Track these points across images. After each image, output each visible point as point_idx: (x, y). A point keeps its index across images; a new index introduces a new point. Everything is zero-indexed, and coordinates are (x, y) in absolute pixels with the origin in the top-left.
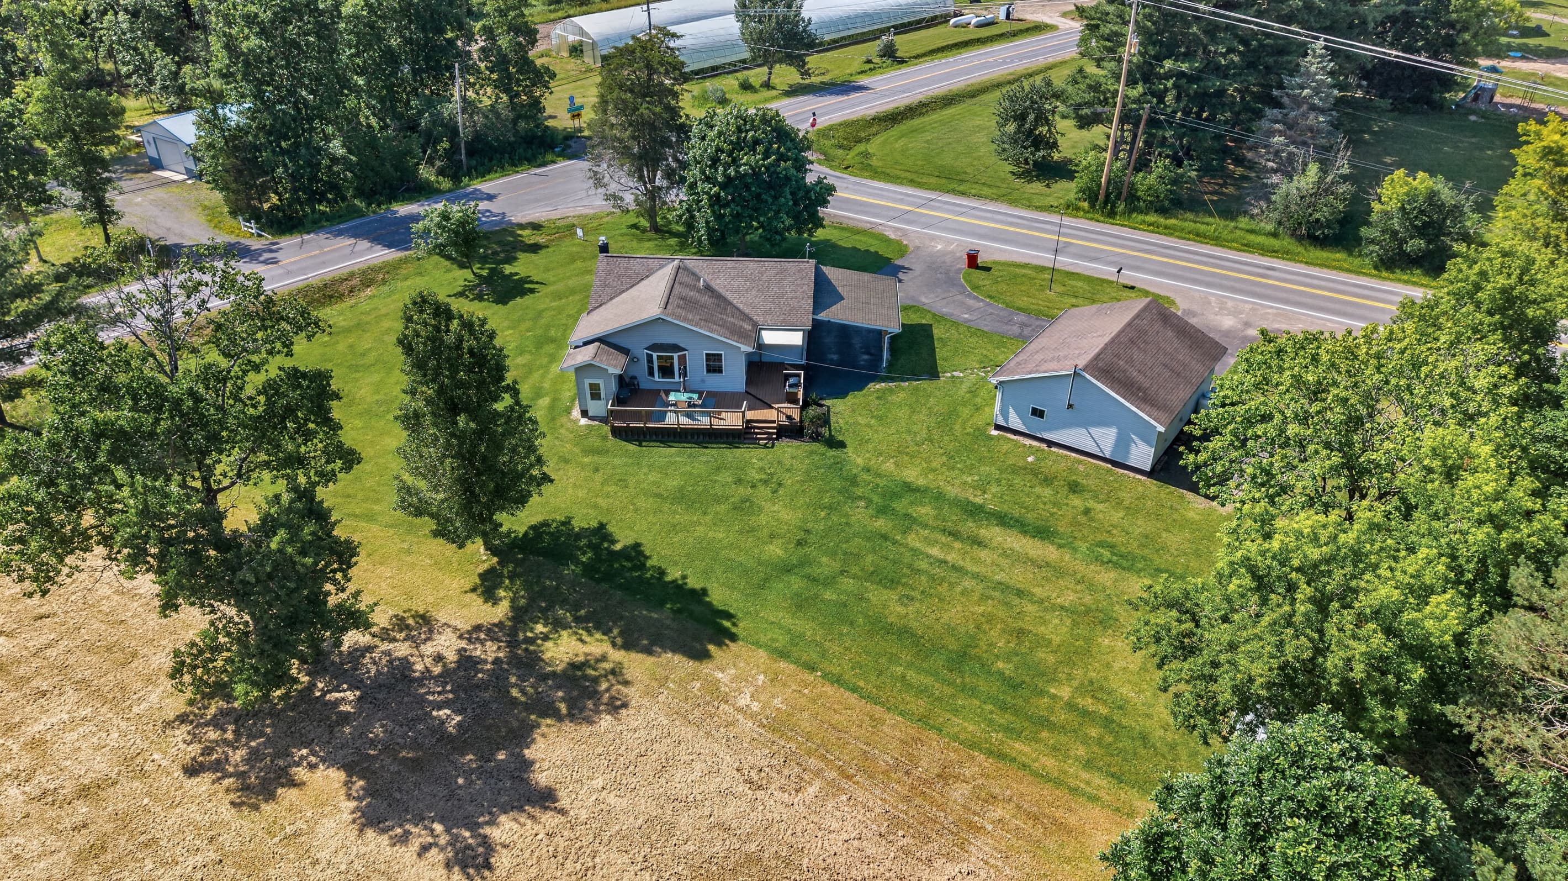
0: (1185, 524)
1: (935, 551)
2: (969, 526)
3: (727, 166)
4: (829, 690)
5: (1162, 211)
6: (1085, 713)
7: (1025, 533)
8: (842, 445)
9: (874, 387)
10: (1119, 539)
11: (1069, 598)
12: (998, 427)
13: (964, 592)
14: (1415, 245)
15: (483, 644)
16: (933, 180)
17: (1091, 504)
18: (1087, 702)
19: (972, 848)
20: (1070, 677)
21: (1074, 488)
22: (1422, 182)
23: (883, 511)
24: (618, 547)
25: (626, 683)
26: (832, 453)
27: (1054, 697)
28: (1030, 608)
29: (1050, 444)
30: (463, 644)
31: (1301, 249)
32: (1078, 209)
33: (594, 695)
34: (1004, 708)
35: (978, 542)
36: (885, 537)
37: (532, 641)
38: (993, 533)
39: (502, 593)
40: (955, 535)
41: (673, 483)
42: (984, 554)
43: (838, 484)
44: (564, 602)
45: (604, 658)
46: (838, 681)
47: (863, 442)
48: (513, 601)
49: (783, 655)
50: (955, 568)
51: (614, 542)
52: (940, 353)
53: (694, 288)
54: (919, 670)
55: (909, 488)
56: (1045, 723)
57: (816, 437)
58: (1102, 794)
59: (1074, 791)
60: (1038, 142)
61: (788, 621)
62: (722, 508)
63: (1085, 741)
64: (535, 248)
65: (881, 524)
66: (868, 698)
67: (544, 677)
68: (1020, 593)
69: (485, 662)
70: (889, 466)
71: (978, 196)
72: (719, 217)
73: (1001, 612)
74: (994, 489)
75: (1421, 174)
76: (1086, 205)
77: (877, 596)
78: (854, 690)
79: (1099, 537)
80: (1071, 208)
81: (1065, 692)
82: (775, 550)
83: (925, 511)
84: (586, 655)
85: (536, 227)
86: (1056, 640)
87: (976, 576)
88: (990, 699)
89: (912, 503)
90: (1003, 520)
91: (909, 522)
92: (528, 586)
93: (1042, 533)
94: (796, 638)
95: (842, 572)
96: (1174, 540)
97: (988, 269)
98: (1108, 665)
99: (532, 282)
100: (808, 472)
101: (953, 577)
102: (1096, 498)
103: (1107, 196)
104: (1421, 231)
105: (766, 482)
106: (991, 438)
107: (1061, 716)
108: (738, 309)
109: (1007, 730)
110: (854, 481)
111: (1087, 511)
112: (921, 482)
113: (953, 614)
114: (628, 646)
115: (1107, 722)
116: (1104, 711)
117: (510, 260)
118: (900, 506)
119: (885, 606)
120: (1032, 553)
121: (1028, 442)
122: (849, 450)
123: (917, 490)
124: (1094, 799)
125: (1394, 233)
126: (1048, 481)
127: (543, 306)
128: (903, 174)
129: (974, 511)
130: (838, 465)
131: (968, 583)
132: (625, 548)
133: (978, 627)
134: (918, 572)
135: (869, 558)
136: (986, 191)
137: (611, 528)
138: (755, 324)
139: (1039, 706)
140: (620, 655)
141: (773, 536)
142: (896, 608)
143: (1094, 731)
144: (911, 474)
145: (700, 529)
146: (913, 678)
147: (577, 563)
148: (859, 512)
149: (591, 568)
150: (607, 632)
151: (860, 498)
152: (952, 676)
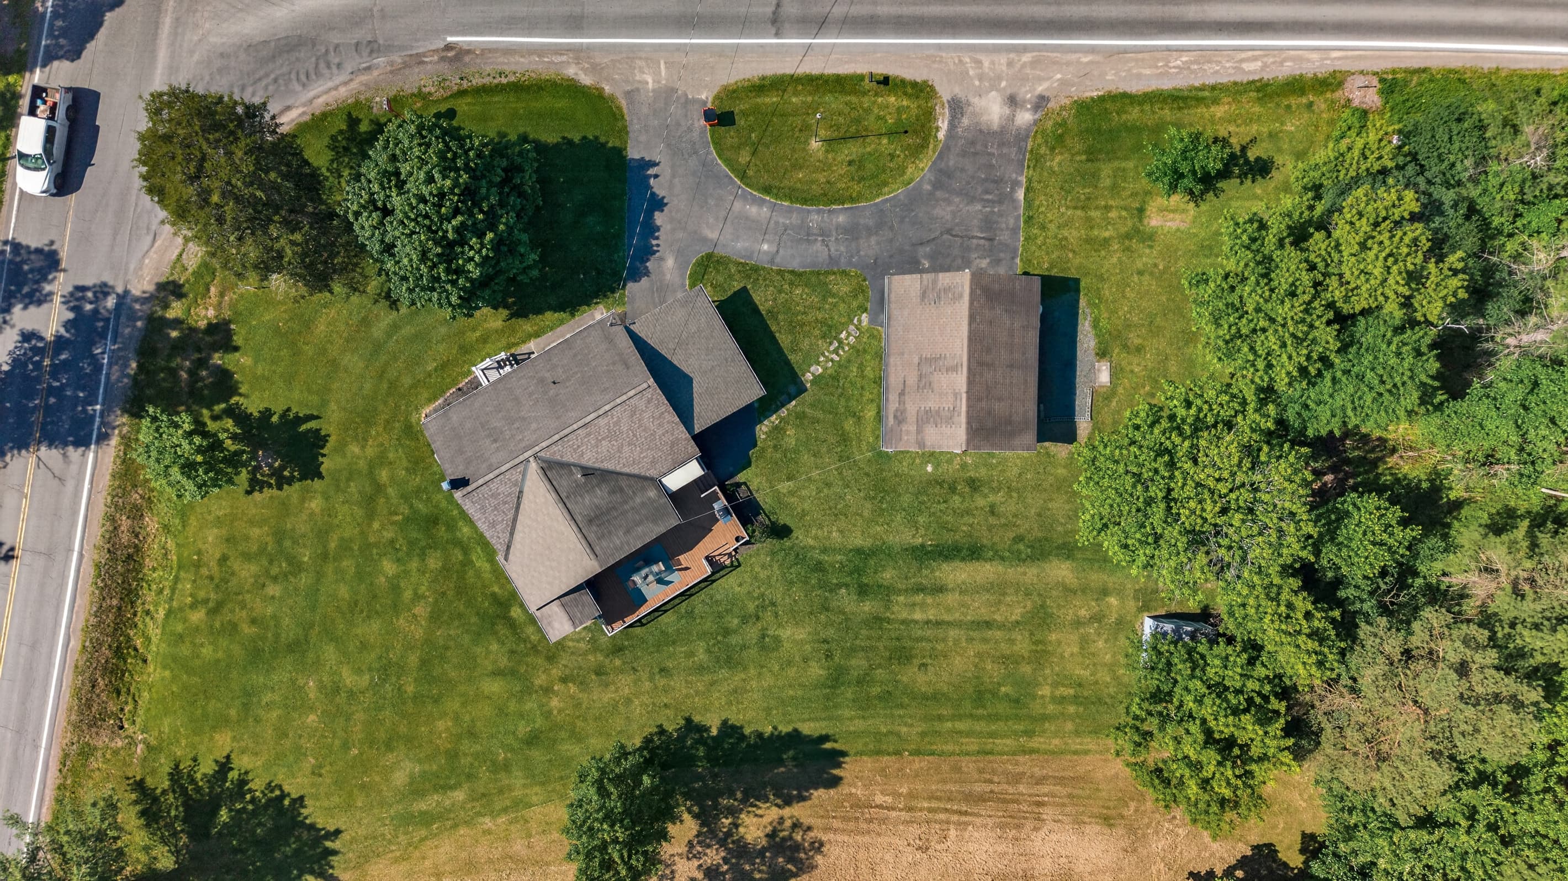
0: (1059, 486)
1: (918, 616)
2: (926, 576)
4: (920, 762)
6: (1062, 700)
7: (964, 559)
8: (787, 531)
9: (762, 432)
10: (1024, 528)
11: (1018, 612)
13: (957, 642)
15: (706, 854)
17: (991, 499)
18: (1059, 691)
19: (1045, 817)
20: (1045, 678)
21: (973, 487)
23: (862, 591)
24: (714, 732)
25: (809, 828)
26: (787, 543)
27: (1043, 697)
28: (998, 634)
30: (696, 863)
33: (797, 847)
34: (1018, 718)
35: (940, 589)
36: (878, 619)
37: (729, 834)
38: (945, 573)
39: (678, 811)
40: (920, 589)
42: (949, 599)
43: (813, 579)
44: (721, 794)
45: (781, 820)
46: (919, 752)
47: (801, 517)
48: (689, 811)
49: (878, 753)
50: (938, 624)
51: (707, 729)
54: (961, 718)
55: (864, 554)
56: (1045, 718)
57: (764, 534)
58: (1090, 746)
59: (1076, 753)
61: (863, 725)
62: (753, 654)
63: (1069, 717)
65: (868, 607)
66: (943, 754)
67: (761, 853)
68: (988, 624)
69: (718, 865)
70: (836, 536)
73: (983, 647)
74: (921, 520)
77: (905, 675)
78: (932, 753)
79: (1013, 533)
81: (1047, 690)
82: (816, 671)
83: (890, 575)
84: (769, 823)
86: (1027, 653)
87: (956, 624)
88: (1008, 718)
89: (876, 571)
90: (944, 553)
91: (886, 594)
92: (687, 796)
94: (877, 735)
95: (871, 667)
96: (1057, 506)
98: (1062, 656)
100: (784, 578)
101: (940, 633)
102: (991, 490)
105: (763, 608)
106: (889, 460)
107: (1051, 708)
109: (1026, 732)
110: (822, 569)
111: (992, 509)
112: (869, 542)
113: (958, 665)
114: (788, 802)
115: (1076, 699)
116: (1072, 692)
118: (870, 578)
119: (914, 681)
120: (979, 578)
122: (797, 533)
123: (871, 553)
124: (1088, 752)
129: (921, 554)
130: (799, 556)
131: (953, 633)
132: (720, 730)
133: (976, 666)
134: (918, 640)
135: (880, 645)
137: (696, 719)
139: (1036, 708)
140: (787, 812)
141: (806, 660)
142: (921, 678)
143: (1072, 709)
144: (858, 541)
145: (754, 684)
146: (960, 726)
147: (700, 759)
148: (846, 600)
149: (712, 759)
150: (767, 800)
151: (839, 586)
152: (980, 711)
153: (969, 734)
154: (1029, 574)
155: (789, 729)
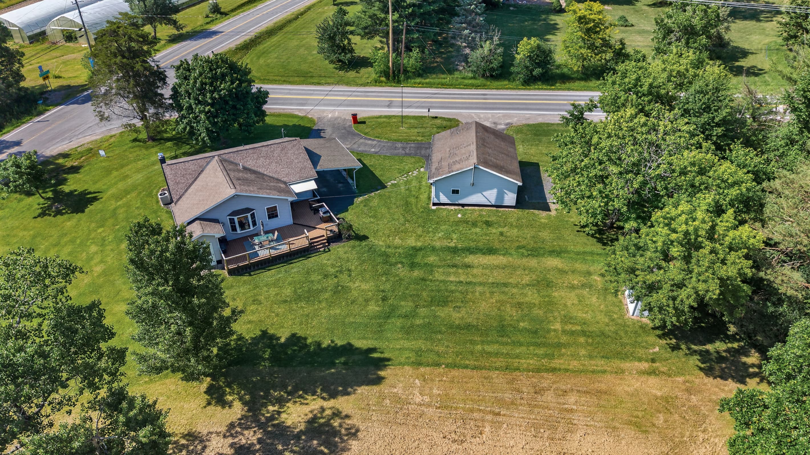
0: (544, 226)
1: (452, 278)
2: (458, 260)
3: (212, 92)
4: (455, 373)
5: (420, 75)
6: (572, 333)
7: (484, 254)
8: (365, 238)
9: (358, 200)
10: (524, 243)
11: (526, 279)
12: (434, 204)
13: (481, 294)
14: (537, 71)
15: (242, 434)
16: (296, 79)
17: (500, 229)
18: (569, 327)
19: (575, 422)
20: (555, 318)
21: (488, 224)
22: (534, 41)
23: (413, 266)
24: (283, 340)
25: (347, 417)
26: (364, 243)
27: (555, 330)
28: (515, 291)
29: (463, 205)
30: (230, 440)
31: (489, 83)
32: (381, 82)
33: (335, 433)
34: (538, 345)
35: (468, 266)
36: (424, 280)
37: (272, 418)
38: (470, 259)
39: (230, 398)
40: (454, 266)
41: (288, 291)
42: (475, 271)
43: (379, 260)
44: (274, 387)
45: (323, 409)
46: (454, 366)
47: (376, 232)
48: (241, 399)
49: (419, 364)
50: (469, 283)
51: (278, 339)
52: (377, 173)
53: (239, 171)
54: (489, 343)
55: (416, 250)
56: (559, 345)
57: (349, 238)
58: (606, 368)
59: (593, 372)
60: (344, 49)
61: (407, 344)
62: (327, 295)
63: (581, 345)
64: (75, 170)
65: (416, 273)
66: (475, 368)
67: (297, 437)
68: (505, 285)
69: (252, 444)
70: (397, 241)
71: (329, 84)
72: (214, 124)
73: (503, 297)
74: (455, 236)
75: (533, 39)
76: (383, 79)
77: (442, 312)
78: (466, 367)
79: (517, 244)
80: (377, 82)
81: (558, 326)
82: (373, 308)
83: (432, 259)
84: (311, 412)
85: (65, 156)
86: (537, 302)
87: (481, 284)
88: (529, 345)
89: (423, 257)
90: (470, 251)
91: (430, 268)
92: (242, 386)
93: (491, 251)
94: (419, 352)
95: (416, 306)
96: (545, 234)
97: (364, 123)
98: (565, 305)
99: (90, 193)
100: (359, 258)
101: (470, 288)
102: (500, 226)
103: (394, 72)
104: (539, 65)
105: (341, 272)
106: (434, 211)
107: (564, 339)
108: (270, 177)
109: (546, 356)
110: (386, 255)
111: (502, 234)
112: (419, 244)
113: (484, 307)
114: (333, 395)
115: (584, 333)
116: (579, 328)
117: (64, 181)
118: (418, 259)
119: (450, 316)
120: (496, 262)
121: (453, 208)
122: (371, 239)
123: (420, 249)
124: (604, 372)
125: (527, 67)
126: (474, 224)
127: (113, 207)
128: (277, 78)
129: (454, 251)
130: (371, 249)
131: (479, 289)
132: (287, 339)
133: (499, 309)
134: (452, 292)
135: (424, 294)
136: (329, 80)
137: (271, 331)
138: (285, 183)
139: (552, 337)
140: (331, 403)
141: (367, 301)
142: (456, 315)
143: (582, 340)
144: (412, 242)
145: (324, 312)
146: (488, 348)
147: (264, 360)
148: (402, 271)
149: (275, 359)
150: (314, 393)
151: (396, 263)
152: (505, 339)
153: (497, 354)
154: (533, 262)
155: (344, 342)
